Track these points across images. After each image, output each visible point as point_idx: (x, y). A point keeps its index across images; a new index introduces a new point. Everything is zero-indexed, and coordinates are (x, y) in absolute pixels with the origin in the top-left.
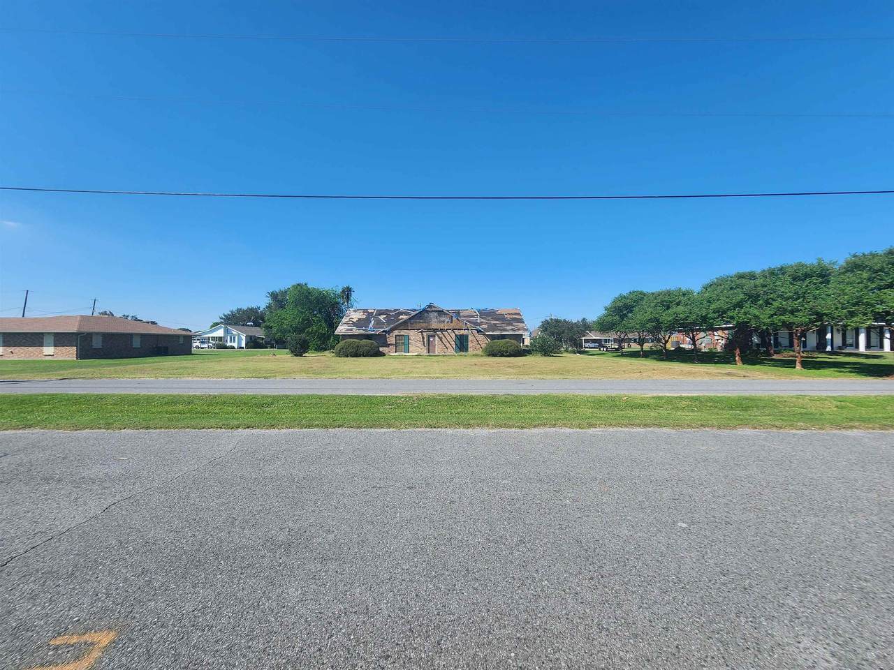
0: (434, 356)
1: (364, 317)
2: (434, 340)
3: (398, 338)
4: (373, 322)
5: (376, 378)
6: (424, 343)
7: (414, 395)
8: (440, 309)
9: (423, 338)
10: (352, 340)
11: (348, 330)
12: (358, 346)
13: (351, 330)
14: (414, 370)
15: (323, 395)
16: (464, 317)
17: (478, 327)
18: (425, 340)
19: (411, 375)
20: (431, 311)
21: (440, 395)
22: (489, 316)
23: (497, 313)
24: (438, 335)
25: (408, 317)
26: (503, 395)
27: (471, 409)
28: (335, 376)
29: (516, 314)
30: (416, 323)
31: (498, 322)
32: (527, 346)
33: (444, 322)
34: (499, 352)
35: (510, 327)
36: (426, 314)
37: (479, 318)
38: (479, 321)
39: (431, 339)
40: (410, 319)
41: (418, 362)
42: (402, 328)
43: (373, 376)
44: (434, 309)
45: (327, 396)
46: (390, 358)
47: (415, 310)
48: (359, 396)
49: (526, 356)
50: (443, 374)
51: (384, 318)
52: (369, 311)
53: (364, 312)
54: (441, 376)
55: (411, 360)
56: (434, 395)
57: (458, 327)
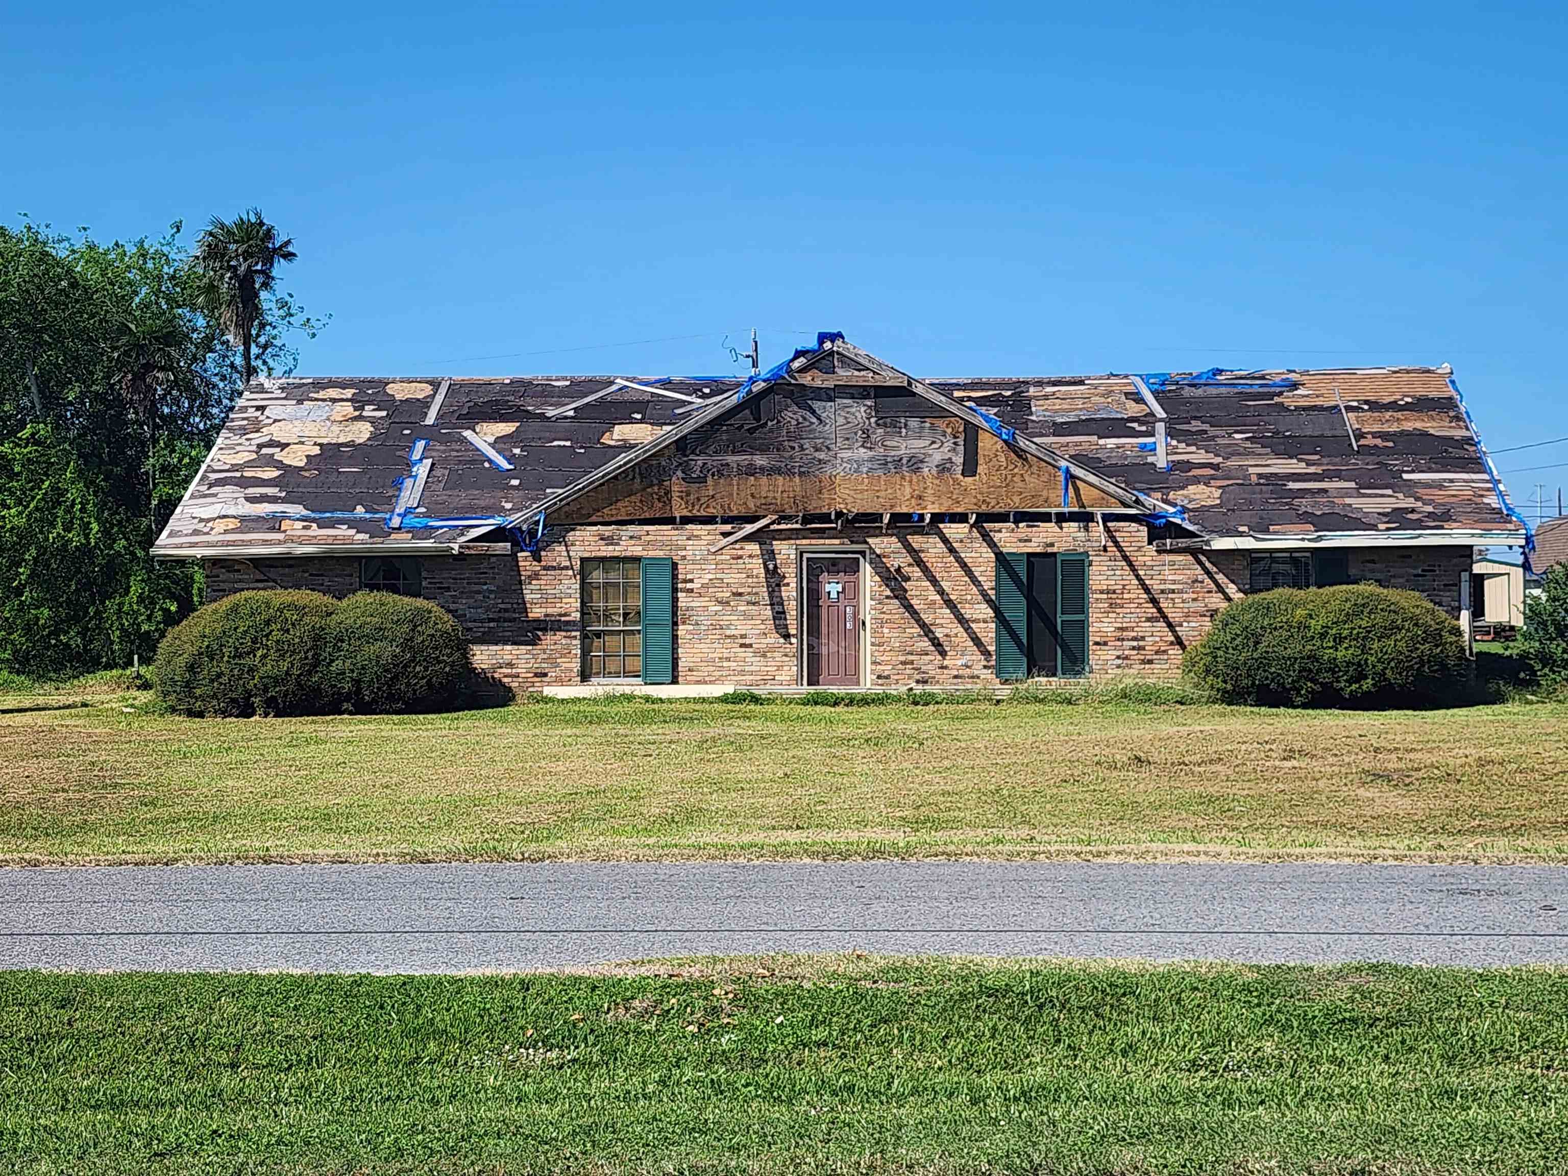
0: (851, 701)
1: (362, 432)
2: (852, 593)
3: (598, 577)
4: (422, 471)
5: (452, 856)
6: (779, 615)
7: (715, 972)
8: (890, 380)
9: (774, 578)
10: (280, 597)
11: (247, 523)
12: (318, 638)
13: (273, 523)
14: (716, 802)
15: (80, 980)
16: (1060, 429)
17: (1153, 501)
18: (789, 592)
19: (693, 836)
20: (829, 395)
21: (897, 973)
22: (1238, 424)
23: (1289, 400)
24: (878, 562)
25: (666, 433)
26: (1341, 974)
27: (1113, 1067)
28: (159, 848)
29: (1422, 405)
30: (722, 471)
31: (1294, 466)
32: (1503, 632)
33: (915, 464)
34: (1306, 674)
35: (1389, 501)
36: (792, 415)
37: (1160, 438)
38: (1161, 460)
39: (832, 588)
40: (681, 445)
41: (738, 745)
42: (623, 509)
43: (429, 844)
44: (844, 375)
45: (108, 987)
46: (550, 719)
47: (718, 387)
48: (331, 984)
49: (1497, 698)
50: (917, 824)
51: (499, 443)
52: (399, 392)
53: (358, 403)
54: (900, 838)
55: (692, 733)
56: (852, 969)
57: (1016, 503)
